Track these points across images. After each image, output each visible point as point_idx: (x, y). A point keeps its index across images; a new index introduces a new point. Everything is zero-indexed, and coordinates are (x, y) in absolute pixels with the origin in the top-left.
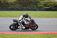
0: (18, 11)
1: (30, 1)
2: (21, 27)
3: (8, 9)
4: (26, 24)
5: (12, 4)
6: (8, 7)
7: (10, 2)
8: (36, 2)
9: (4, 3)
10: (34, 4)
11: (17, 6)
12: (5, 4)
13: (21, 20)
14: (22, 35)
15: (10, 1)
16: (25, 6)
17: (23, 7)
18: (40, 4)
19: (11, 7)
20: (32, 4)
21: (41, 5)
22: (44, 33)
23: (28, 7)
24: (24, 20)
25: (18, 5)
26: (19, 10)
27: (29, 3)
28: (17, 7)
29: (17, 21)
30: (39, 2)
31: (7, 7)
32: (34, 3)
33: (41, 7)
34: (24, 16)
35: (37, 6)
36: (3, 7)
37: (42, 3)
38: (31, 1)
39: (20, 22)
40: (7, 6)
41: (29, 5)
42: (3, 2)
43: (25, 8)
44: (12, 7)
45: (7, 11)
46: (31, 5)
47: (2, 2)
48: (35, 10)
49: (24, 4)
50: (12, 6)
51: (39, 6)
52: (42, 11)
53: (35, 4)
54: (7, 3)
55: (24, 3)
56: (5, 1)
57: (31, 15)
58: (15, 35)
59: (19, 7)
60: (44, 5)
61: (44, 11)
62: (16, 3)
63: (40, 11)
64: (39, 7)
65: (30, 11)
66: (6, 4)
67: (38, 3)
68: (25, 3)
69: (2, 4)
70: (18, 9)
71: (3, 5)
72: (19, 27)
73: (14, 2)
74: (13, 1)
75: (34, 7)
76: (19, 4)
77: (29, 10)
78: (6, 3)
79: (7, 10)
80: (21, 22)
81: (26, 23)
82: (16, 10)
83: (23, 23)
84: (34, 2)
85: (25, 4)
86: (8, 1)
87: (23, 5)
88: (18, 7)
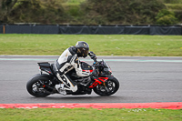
0: (92, 33)
1: (131, 3)
2: (65, 86)
3: (63, 28)
4: (81, 78)
5: (74, 13)
6: (62, 21)
7: (69, 6)
8: (153, 8)
9: (50, 9)
10: (144, 14)
11: (92, 18)
12: (53, 13)
13: (63, 64)
14: (106, 111)
15: (67, 4)
16: (116, 19)
17: (111, 21)
18: (165, 14)
19: (72, 23)
20: (138, 12)
21: (166, 17)
22: (176, 104)
23: (124, 23)
24: (73, 63)
25: (94, 15)
26: (98, 33)
27: (130, 9)
28: (90, 22)
29: (51, 68)
30: (161, 7)
31: (57, 21)
32: (147, 10)
33: (168, 23)
34: (74, 51)
35: (155, 20)
36: (45, 22)
37: (170, 10)
38: (136, 5)
39: (62, 70)
40: (58, 18)
41: (130, 16)
42: (45, 5)
43: (116, 24)
44: (74, 23)
45: (59, 36)
46: (135, 17)
47: (43, 7)
48: (148, 32)
49: (113, 13)
50: (76, 19)
51: (162, 19)
52: (171, 34)
53: (148, 14)
54: (59, 10)
55: (113, 10)
56: (53, 3)
57: (135, 46)
58: (85, 112)
59: (96, 21)
60: (176, 16)
61: (176, 34)
62: (88, 9)
63: (164, 34)
64: (160, 23)
65: (132, 36)
66: (56, 14)
67: (157, 11)
68: (116, 10)
69: (43, 12)
70: (93, 29)
71: (46, 15)
72: (57, 86)
73: (82, 5)
74: (78, 4)
75: (143, 21)
76: (98, 11)
77: (130, 33)
78: (56, 8)
79: (60, 32)
80: (66, 70)
81: (80, 72)
82: (88, 33)
83: (71, 74)
84: (145, 8)
85: (117, 13)
86: (63, 4)
87: (109, 16)
88: (94, 22)
